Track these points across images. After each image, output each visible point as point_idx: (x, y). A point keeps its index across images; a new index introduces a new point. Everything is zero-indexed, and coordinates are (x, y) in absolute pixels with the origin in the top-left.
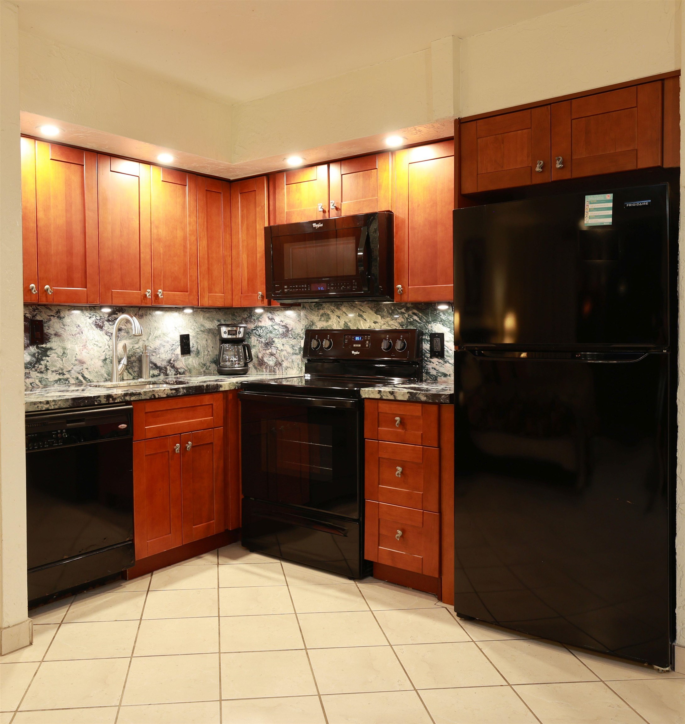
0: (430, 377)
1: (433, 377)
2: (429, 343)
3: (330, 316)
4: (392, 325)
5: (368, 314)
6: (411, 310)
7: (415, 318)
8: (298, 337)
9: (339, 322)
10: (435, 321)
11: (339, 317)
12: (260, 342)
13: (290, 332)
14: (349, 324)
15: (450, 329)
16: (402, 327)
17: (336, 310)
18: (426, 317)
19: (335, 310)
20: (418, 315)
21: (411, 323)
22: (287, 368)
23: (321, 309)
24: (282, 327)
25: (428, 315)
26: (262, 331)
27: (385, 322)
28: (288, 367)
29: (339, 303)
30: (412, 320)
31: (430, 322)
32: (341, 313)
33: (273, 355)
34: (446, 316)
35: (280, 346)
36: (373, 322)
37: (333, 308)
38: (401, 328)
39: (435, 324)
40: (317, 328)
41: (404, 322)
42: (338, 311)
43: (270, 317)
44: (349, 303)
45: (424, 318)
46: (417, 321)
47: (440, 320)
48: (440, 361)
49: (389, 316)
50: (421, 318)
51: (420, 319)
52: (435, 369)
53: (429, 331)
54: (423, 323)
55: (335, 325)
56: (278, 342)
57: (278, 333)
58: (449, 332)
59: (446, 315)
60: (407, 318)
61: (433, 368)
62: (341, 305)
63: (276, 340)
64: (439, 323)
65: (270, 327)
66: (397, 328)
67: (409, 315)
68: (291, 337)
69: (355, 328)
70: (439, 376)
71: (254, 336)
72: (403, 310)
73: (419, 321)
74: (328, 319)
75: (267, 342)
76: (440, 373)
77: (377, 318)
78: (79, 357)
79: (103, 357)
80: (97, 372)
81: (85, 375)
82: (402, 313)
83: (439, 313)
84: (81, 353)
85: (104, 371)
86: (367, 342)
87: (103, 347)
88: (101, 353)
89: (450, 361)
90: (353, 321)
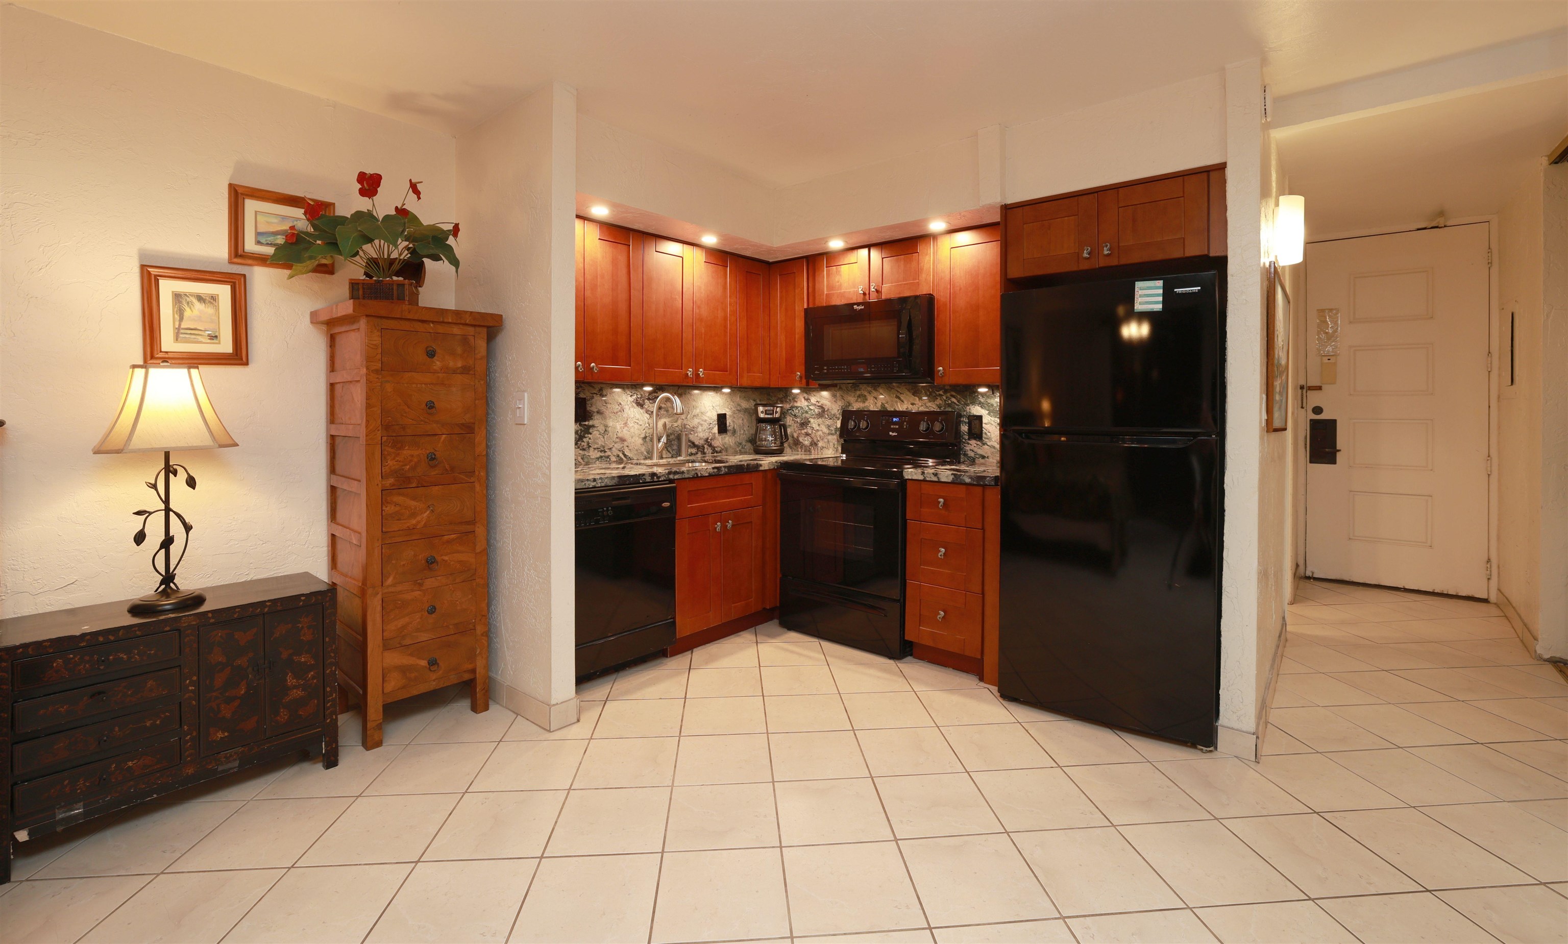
0: (967, 459)
1: (970, 458)
2: (967, 424)
3: (868, 397)
4: (930, 407)
5: (904, 395)
6: (949, 394)
7: (954, 400)
8: (834, 418)
9: (875, 403)
10: (974, 403)
11: (877, 398)
12: (795, 421)
13: (826, 413)
14: (887, 405)
15: (988, 411)
16: (940, 409)
18: (963, 399)
19: (874, 391)
20: (956, 398)
21: (949, 405)
23: (857, 390)
24: (817, 407)
25: (966, 398)
26: (797, 411)
27: (923, 404)
28: (823, 447)
29: (876, 385)
30: (950, 402)
31: (968, 404)
32: (881, 394)
33: (808, 435)
34: (984, 399)
35: (815, 426)
36: (911, 404)
37: (870, 390)
39: (974, 406)
40: (854, 409)
41: (942, 404)
42: (877, 392)
43: (806, 398)
44: (886, 385)
45: (961, 400)
46: (955, 403)
47: (978, 403)
48: (978, 443)
51: (958, 402)
52: (973, 451)
53: (967, 413)
54: (961, 406)
55: (872, 406)
56: (814, 423)
57: (814, 413)
58: (987, 414)
60: (945, 401)
61: (970, 449)
62: (878, 387)
63: (812, 420)
64: (977, 405)
65: (806, 408)
66: (935, 410)
67: (947, 398)
68: (827, 417)
69: (892, 409)
70: (976, 457)
71: (790, 416)
74: (864, 400)
75: (802, 421)
76: (978, 454)
77: (914, 400)
78: (620, 435)
79: (643, 436)
80: (637, 450)
81: (626, 453)
82: (940, 395)
83: (977, 395)
84: (622, 431)
85: (643, 448)
86: (905, 423)
87: (643, 424)
88: (641, 431)
89: (988, 443)
90: (890, 402)
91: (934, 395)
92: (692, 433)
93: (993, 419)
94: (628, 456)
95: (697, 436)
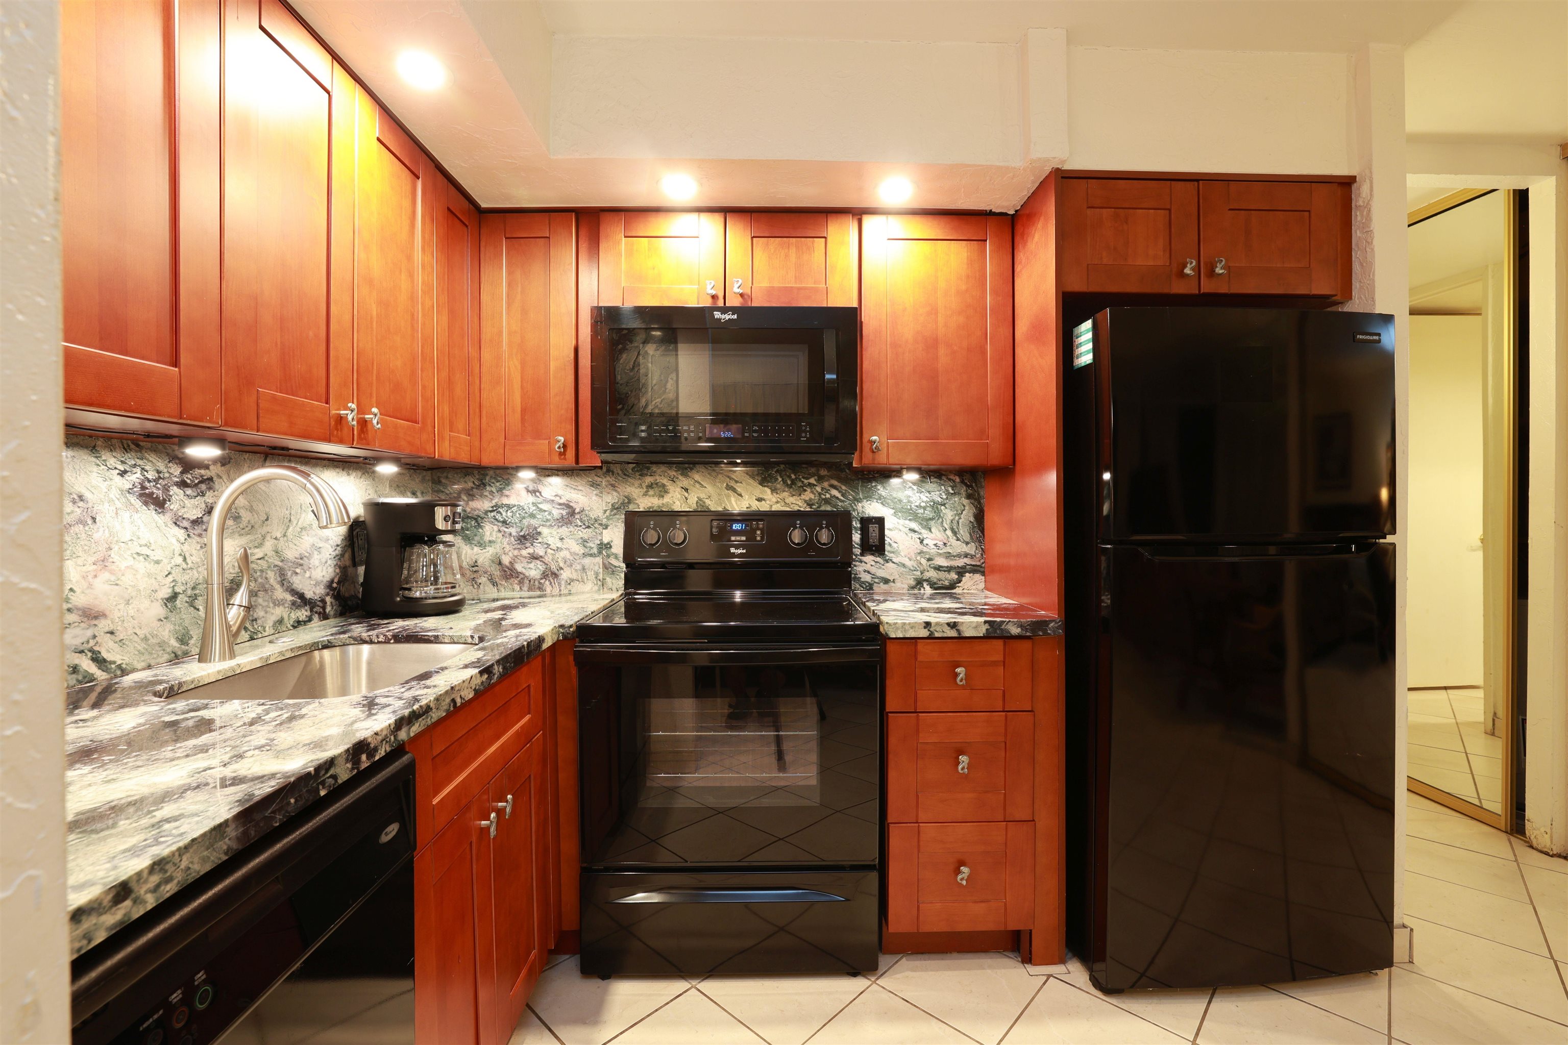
0: (860, 585)
1: (865, 584)
2: (859, 532)
3: (668, 488)
4: (792, 504)
5: (745, 485)
6: (827, 481)
7: (835, 492)
8: (596, 525)
9: (686, 498)
10: (868, 498)
11: (686, 490)
12: (507, 535)
13: (577, 516)
14: (708, 502)
15: (894, 511)
16: (811, 508)
17: (680, 477)
18: (853, 491)
19: (677, 478)
20: (840, 489)
21: (827, 501)
22: (570, 582)
23: (647, 475)
24: (559, 507)
25: (858, 490)
26: (509, 514)
27: (779, 500)
28: (572, 580)
29: (687, 465)
30: (828, 496)
31: (861, 499)
32: (692, 483)
33: (536, 559)
34: (887, 491)
35: (554, 542)
36: (756, 499)
37: (674, 473)
38: (810, 510)
39: (869, 502)
40: (639, 508)
41: (815, 499)
42: (684, 479)
43: (531, 488)
44: (706, 466)
45: (849, 493)
46: (837, 498)
47: (877, 497)
48: (878, 559)
49: (787, 489)
50: (846, 494)
51: (843, 495)
52: (869, 572)
53: (858, 513)
54: (848, 502)
55: (678, 503)
56: (550, 535)
57: (549, 517)
58: (892, 515)
59: (887, 490)
60: (820, 494)
61: (865, 571)
62: (691, 469)
63: (545, 531)
64: (875, 501)
65: (531, 506)
66: (802, 509)
67: (822, 489)
68: (580, 524)
69: (720, 509)
70: (875, 582)
71: (492, 523)
72: (812, 481)
73: (842, 498)
74: (662, 494)
75: (522, 534)
76: (878, 578)
77: (763, 492)
78: (79, 600)
79: (166, 592)
80: (145, 639)
81: (105, 655)
82: (810, 485)
83: (876, 486)
84: (90, 586)
85: (167, 630)
86: (758, 532)
87: (165, 561)
88: (159, 578)
89: (894, 560)
90: (715, 497)
91: (800, 484)
92: (298, 570)
93: (902, 521)
94: (114, 662)
95: (310, 577)
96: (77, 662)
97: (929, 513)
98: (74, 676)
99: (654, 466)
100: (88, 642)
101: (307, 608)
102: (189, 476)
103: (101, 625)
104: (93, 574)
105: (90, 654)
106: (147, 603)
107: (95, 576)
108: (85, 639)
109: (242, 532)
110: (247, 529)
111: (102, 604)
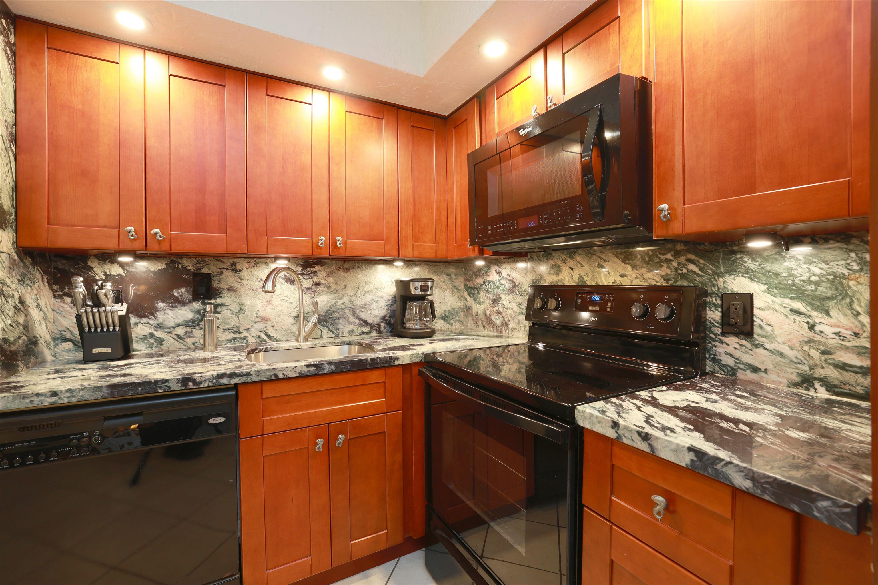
0: (720, 368)
1: (727, 369)
2: (720, 310)
3: (561, 268)
4: (650, 279)
5: (611, 263)
6: (683, 255)
7: (692, 267)
8: (525, 294)
9: (572, 275)
10: (732, 271)
11: (572, 269)
12: (488, 298)
13: (517, 288)
14: (586, 278)
15: (767, 286)
16: (667, 283)
17: (569, 259)
18: (712, 265)
19: (567, 260)
20: (697, 263)
21: (683, 276)
22: (513, 329)
23: (550, 259)
24: (509, 282)
25: (718, 262)
26: (490, 286)
27: (638, 275)
28: (514, 329)
29: (572, 250)
30: (685, 271)
31: (722, 273)
32: (575, 263)
33: (499, 313)
34: (757, 264)
35: (507, 305)
36: (620, 275)
37: (565, 257)
38: (666, 285)
39: (732, 277)
40: (546, 283)
41: (671, 274)
42: (571, 261)
43: (497, 271)
44: (585, 249)
45: (708, 267)
46: (695, 273)
47: (742, 270)
48: (744, 342)
49: (645, 266)
50: (704, 268)
51: (701, 270)
52: (731, 355)
53: (719, 289)
54: (707, 277)
55: (567, 279)
56: (505, 299)
57: (505, 288)
58: (764, 291)
59: (757, 261)
60: (676, 269)
61: (726, 353)
62: (575, 252)
63: (503, 296)
64: (740, 275)
65: (497, 281)
66: (659, 284)
67: (679, 264)
68: (518, 293)
69: (594, 284)
70: (739, 368)
71: (483, 291)
72: (669, 256)
73: (700, 273)
74: (558, 272)
75: (494, 298)
76: (743, 364)
77: (625, 269)
78: (261, 314)
79: (295, 314)
80: (286, 330)
81: (270, 334)
82: (668, 261)
83: (741, 258)
84: (265, 310)
85: (295, 328)
86: (609, 304)
87: (295, 303)
88: (292, 309)
89: (767, 346)
90: (590, 274)
91: (657, 260)
92: (363, 310)
93: (778, 300)
94: (273, 337)
95: (371, 314)
96: (260, 334)
97: (824, 290)
98: (259, 339)
99: (554, 252)
100: (264, 328)
101: (369, 327)
102: (306, 271)
103: (268, 323)
104: (266, 305)
105: (264, 333)
106: (286, 317)
107: (267, 306)
108: (263, 328)
109: (332, 293)
110: (334, 292)
111: (269, 316)
